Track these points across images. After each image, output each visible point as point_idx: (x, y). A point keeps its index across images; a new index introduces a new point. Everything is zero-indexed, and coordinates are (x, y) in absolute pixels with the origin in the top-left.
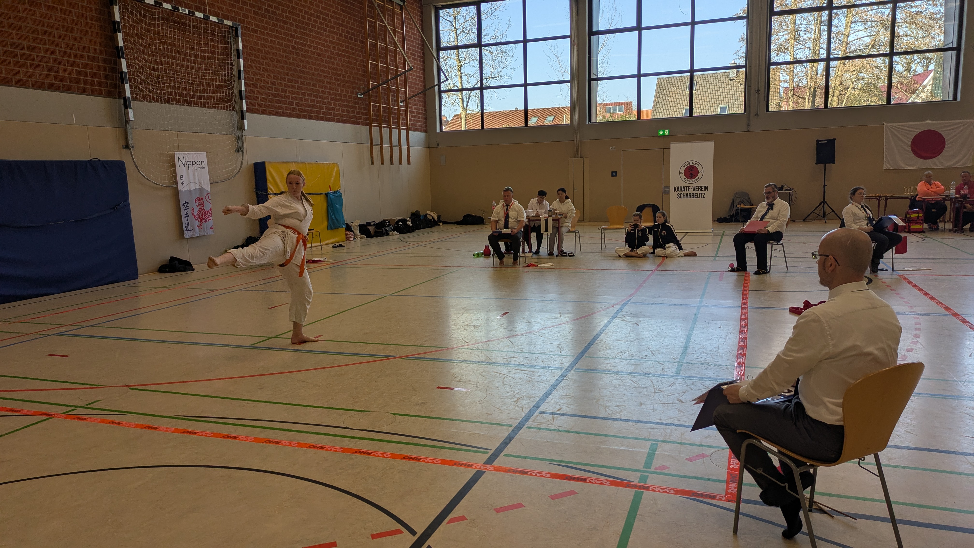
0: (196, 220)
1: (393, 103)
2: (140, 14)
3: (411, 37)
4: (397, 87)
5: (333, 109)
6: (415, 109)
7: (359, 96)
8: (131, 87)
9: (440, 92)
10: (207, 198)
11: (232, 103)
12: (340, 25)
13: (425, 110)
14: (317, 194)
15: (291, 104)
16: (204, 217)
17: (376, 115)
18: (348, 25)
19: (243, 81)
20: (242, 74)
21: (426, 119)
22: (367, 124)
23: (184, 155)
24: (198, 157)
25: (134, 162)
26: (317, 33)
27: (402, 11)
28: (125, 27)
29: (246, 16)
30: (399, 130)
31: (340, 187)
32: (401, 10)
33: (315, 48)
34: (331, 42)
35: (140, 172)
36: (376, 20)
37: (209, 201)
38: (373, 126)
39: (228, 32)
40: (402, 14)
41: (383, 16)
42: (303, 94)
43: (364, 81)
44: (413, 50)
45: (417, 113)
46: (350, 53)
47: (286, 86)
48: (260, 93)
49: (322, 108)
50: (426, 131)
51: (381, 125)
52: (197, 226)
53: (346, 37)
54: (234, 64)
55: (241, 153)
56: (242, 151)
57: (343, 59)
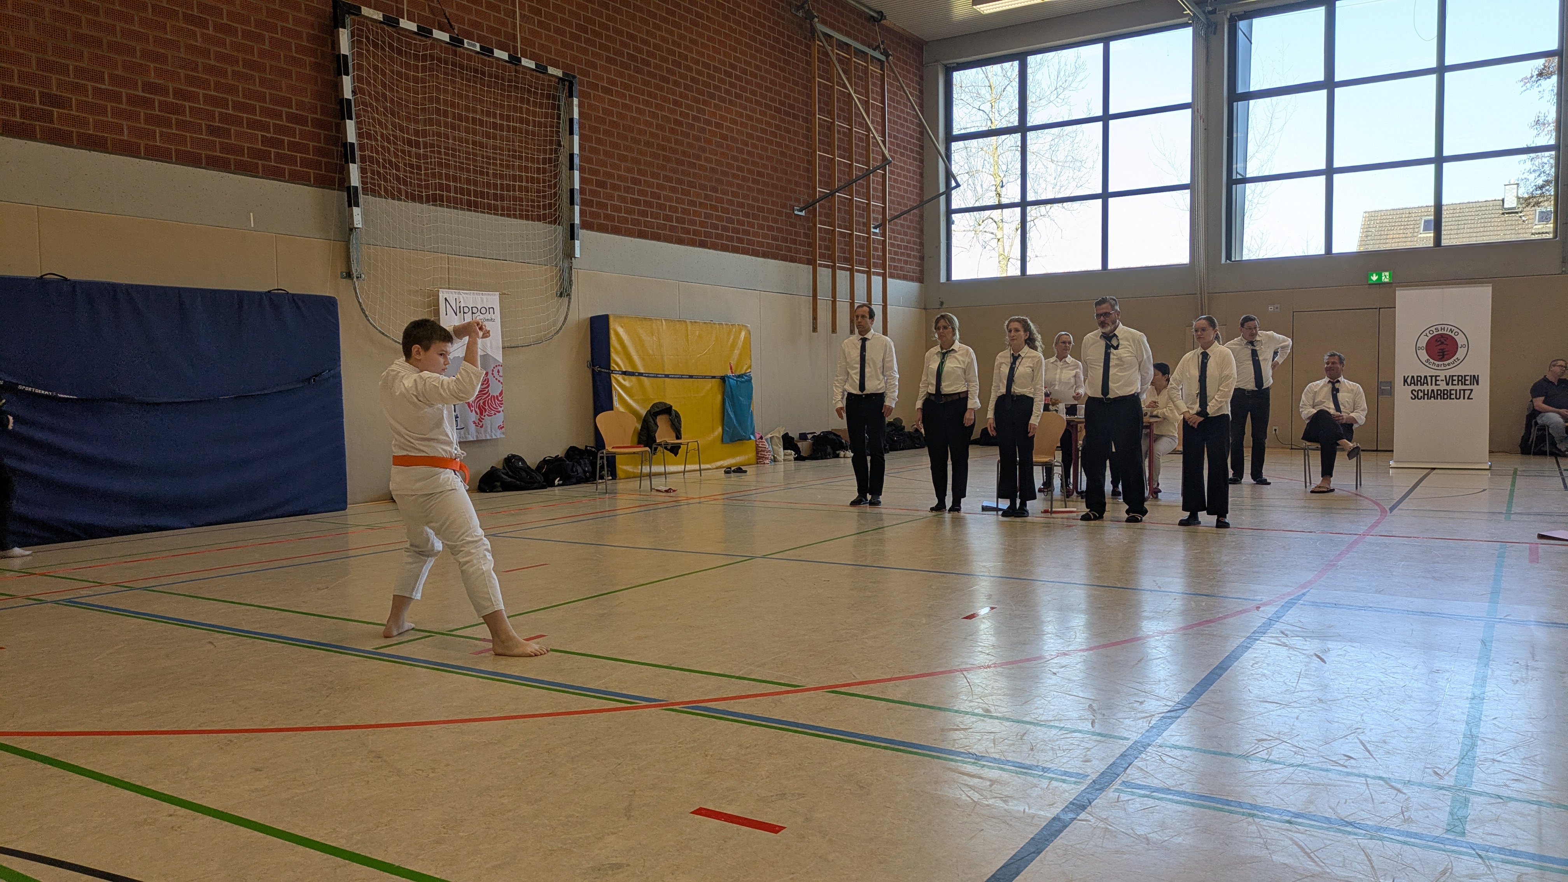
0: (472, 411)
1: (861, 227)
2: (391, 46)
3: (899, 117)
4: (869, 200)
5: (746, 232)
6: (902, 240)
7: (796, 212)
8: (363, 171)
9: (950, 212)
10: (495, 373)
11: (555, 211)
12: (768, 89)
13: (922, 244)
14: (704, 377)
15: (668, 218)
16: (487, 407)
17: (827, 248)
18: (783, 91)
19: (577, 173)
20: (577, 161)
21: (922, 258)
22: (809, 262)
23: (456, 296)
24: (482, 300)
25: (359, 302)
26: (723, 100)
27: (884, 72)
28: (360, 67)
29: (594, 66)
30: (869, 274)
31: (750, 367)
32: (882, 69)
33: (718, 125)
34: (750, 118)
35: (369, 320)
36: (833, 83)
37: (499, 378)
38: (820, 265)
39: (556, 89)
40: (883, 75)
41: (848, 79)
42: (692, 203)
43: (807, 186)
44: (902, 140)
45: (906, 248)
46: (783, 138)
47: (659, 186)
48: (611, 198)
49: (725, 229)
50: (920, 280)
51: (835, 264)
52: (474, 423)
53: (778, 110)
54: (562, 143)
55: (566, 299)
56: (569, 295)
57: (770, 147)
